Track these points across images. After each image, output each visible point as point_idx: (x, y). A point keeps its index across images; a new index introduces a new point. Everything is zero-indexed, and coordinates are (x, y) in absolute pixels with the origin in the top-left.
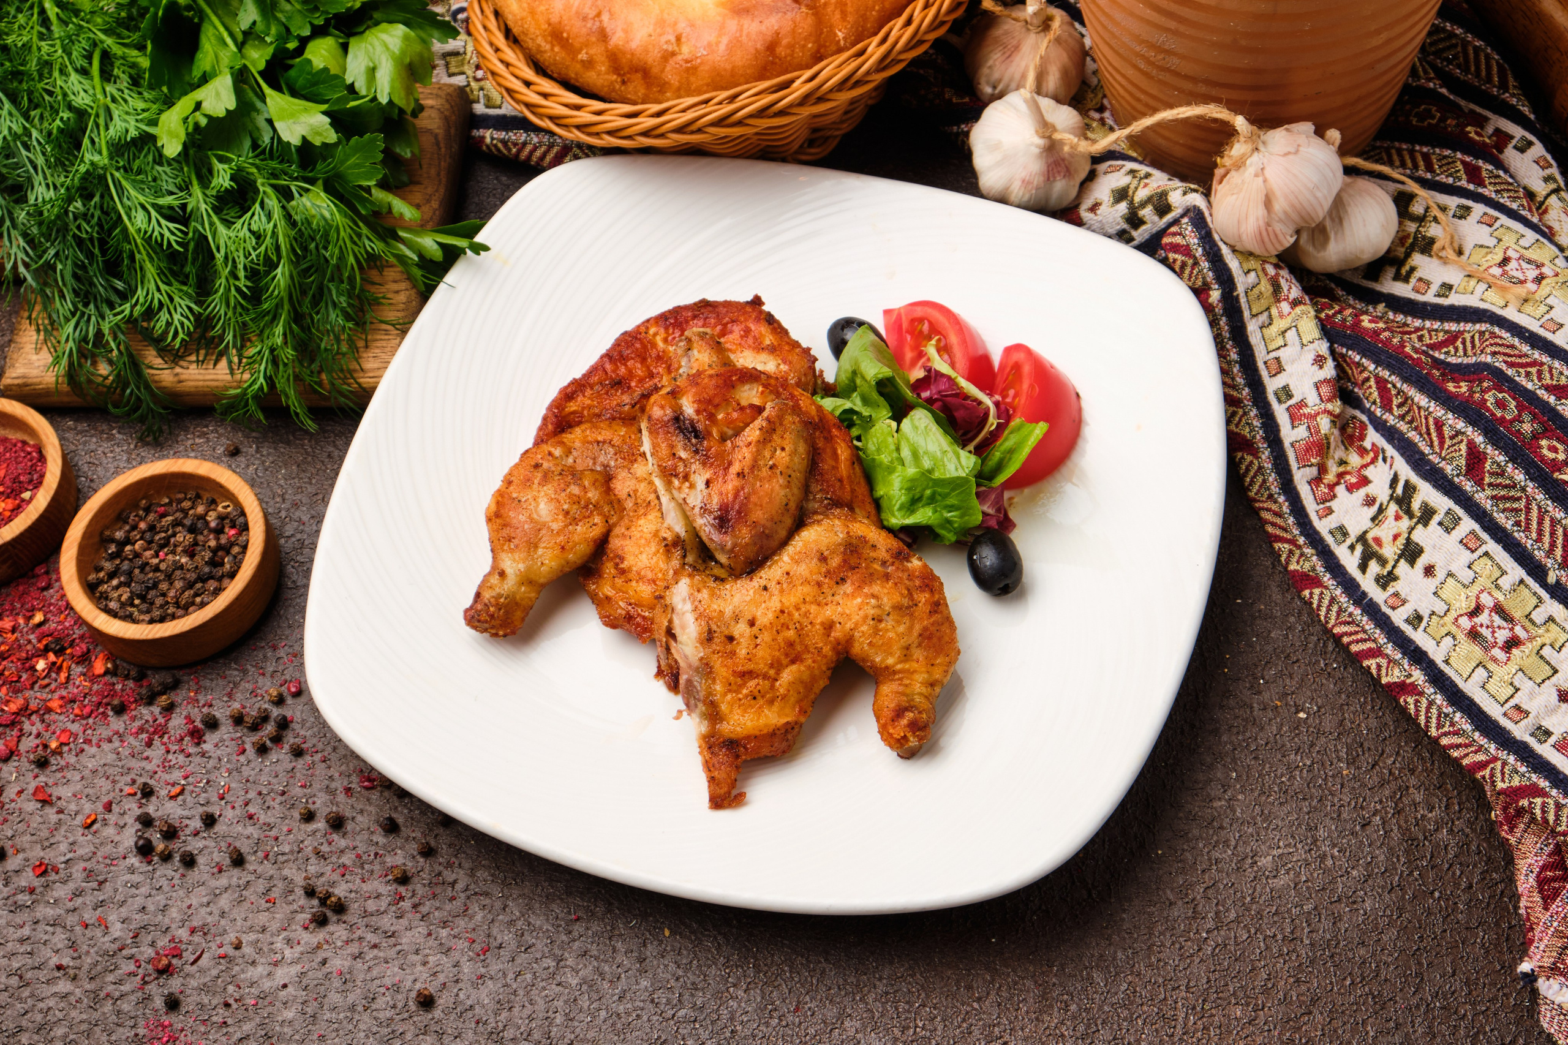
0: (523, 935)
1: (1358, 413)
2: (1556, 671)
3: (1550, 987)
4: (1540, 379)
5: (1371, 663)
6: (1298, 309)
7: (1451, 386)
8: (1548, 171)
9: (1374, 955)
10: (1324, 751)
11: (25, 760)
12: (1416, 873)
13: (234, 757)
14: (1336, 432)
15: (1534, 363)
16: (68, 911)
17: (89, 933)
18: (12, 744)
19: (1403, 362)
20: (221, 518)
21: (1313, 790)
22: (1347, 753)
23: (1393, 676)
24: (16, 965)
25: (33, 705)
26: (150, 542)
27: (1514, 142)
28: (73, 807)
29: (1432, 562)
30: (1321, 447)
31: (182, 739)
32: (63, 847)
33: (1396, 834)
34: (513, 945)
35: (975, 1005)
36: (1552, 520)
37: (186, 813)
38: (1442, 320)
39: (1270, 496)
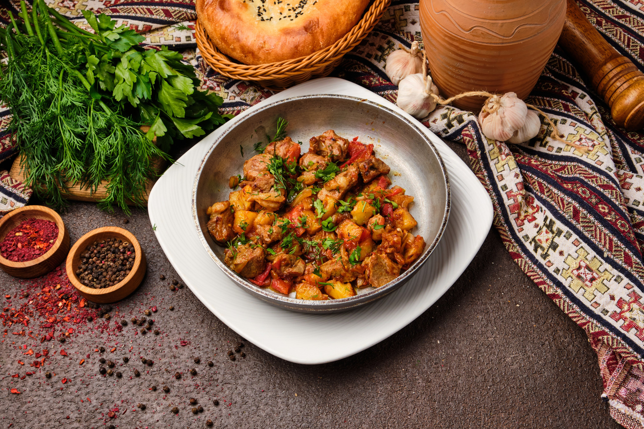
0: (244, 398)
1: (531, 194)
2: (609, 289)
3: (614, 403)
4: (597, 183)
5: (542, 287)
6: (508, 157)
7: (565, 185)
8: (592, 106)
9: (549, 392)
10: (526, 318)
11: (56, 340)
12: (562, 362)
13: (134, 336)
14: (524, 201)
15: (594, 177)
16: (76, 396)
17: (84, 404)
18: (51, 334)
19: (547, 177)
20: (124, 248)
21: (524, 333)
22: (535, 319)
23: (550, 291)
24: (57, 417)
25: (58, 319)
26: (99, 257)
27: (579, 95)
28: (75, 357)
29: (562, 250)
30: (518, 207)
31: (114, 330)
32: (73, 372)
33: (554, 348)
34: (241, 401)
35: (409, 417)
36: (604, 234)
37: (117, 358)
38: (559, 161)
39: (501, 225)
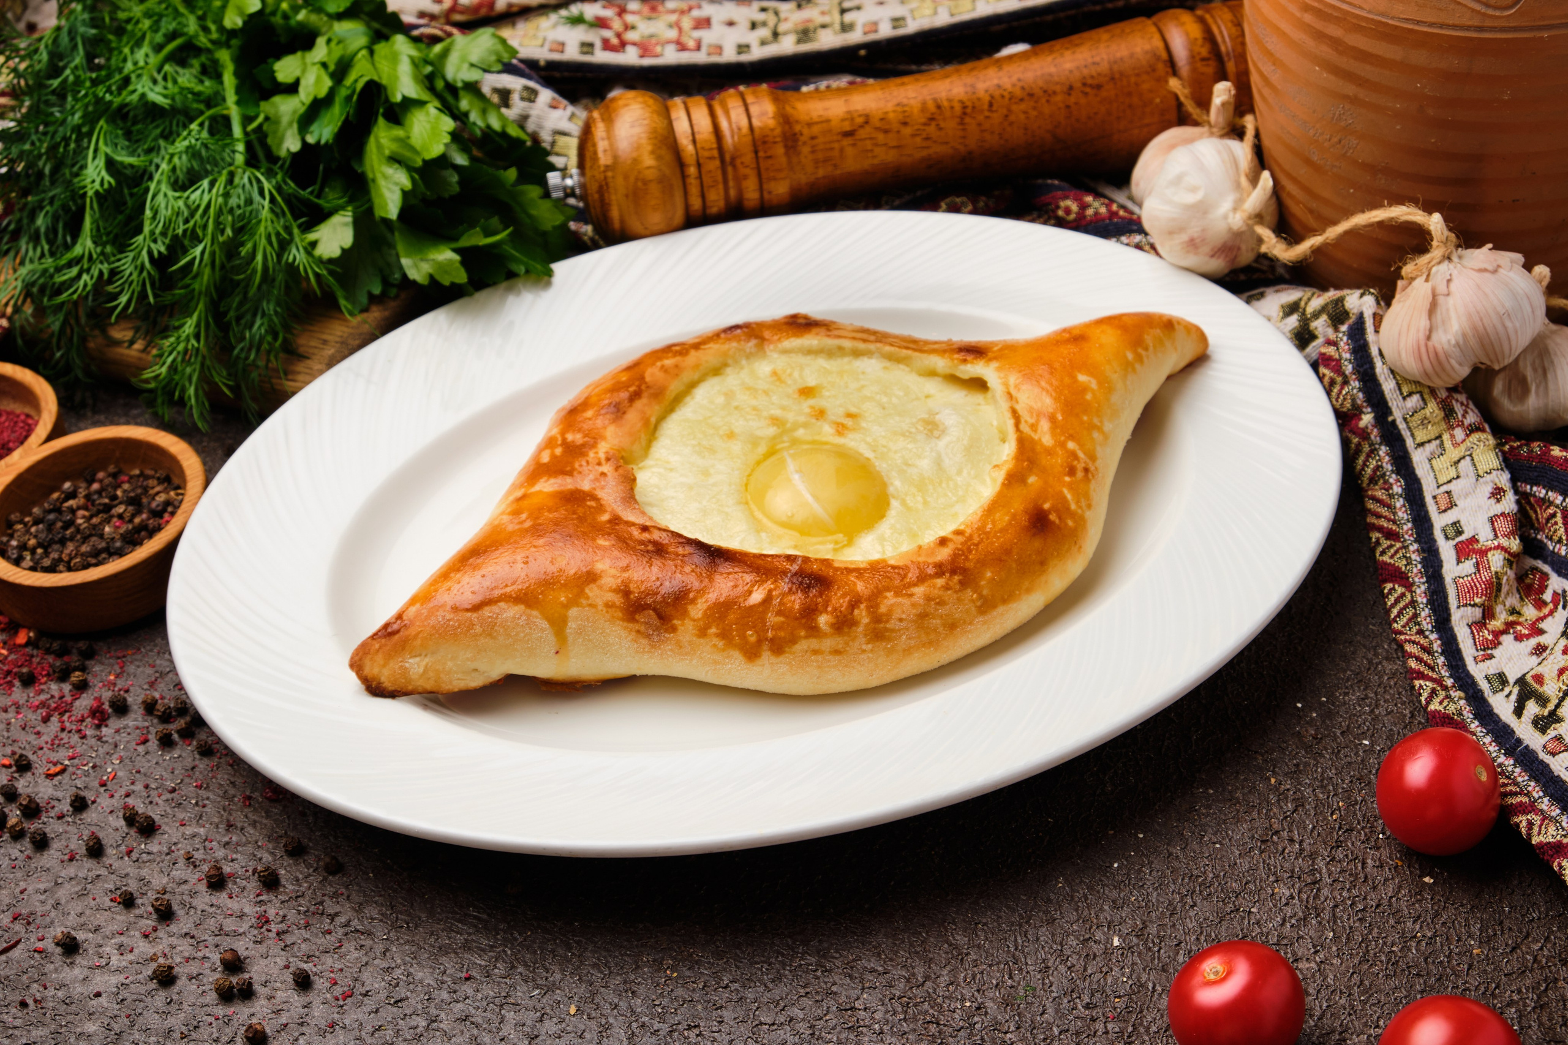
0: (397, 985)
1: (1539, 564)
5: (1522, 820)
6: (1475, 437)
10: (1451, 925)
13: (132, 746)
14: (1511, 574)
21: (1432, 967)
22: (1480, 930)
23: (1546, 835)
30: (1488, 587)
31: (82, 720)
34: (382, 996)
37: (57, 794)
39: (1421, 632)
